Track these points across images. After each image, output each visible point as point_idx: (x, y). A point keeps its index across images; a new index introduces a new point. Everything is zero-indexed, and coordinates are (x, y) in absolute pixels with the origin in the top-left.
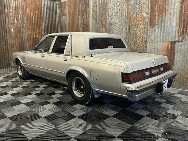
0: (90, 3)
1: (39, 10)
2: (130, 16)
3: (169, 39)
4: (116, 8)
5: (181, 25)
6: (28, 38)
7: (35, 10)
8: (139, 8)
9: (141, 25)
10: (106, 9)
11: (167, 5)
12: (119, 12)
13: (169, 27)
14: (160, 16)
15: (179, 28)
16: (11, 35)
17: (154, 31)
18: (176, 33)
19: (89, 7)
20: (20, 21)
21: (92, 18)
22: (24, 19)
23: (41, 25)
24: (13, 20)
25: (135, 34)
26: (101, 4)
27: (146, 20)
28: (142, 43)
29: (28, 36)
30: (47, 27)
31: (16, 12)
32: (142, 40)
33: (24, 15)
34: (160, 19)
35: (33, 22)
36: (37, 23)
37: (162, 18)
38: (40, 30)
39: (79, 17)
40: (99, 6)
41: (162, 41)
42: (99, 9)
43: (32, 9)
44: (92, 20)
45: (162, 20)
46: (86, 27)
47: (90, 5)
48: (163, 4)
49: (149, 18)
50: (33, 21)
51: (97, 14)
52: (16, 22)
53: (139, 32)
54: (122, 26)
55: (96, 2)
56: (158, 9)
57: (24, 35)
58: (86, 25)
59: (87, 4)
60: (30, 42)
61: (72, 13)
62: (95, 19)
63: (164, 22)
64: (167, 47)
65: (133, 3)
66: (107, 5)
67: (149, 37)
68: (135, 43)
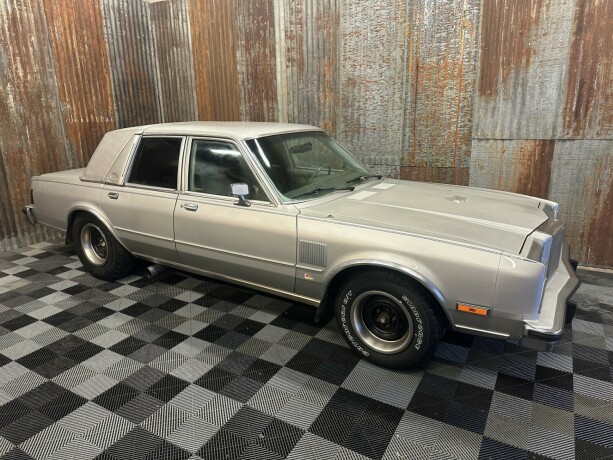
0: (276, 12)
1: (94, 26)
2: (417, 61)
3: (535, 132)
4: (369, 35)
5: (574, 95)
6: (66, 126)
7: (82, 28)
8: (446, 39)
9: (451, 89)
10: (336, 36)
11: (533, 38)
12: (382, 48)
13: (536, 98)
14: (513, 66)
15: (567, 104)
16: (8, 119)
17: (494, 109)
18: (556, 116)
19: (272, 25)
20: (36, 68)
21: (284, 59)
22: (47, 59)
23: (104, 79)
24: (10, 65)
25: (434, 117)
26: (318, 19)
27: (470, 78)
28: (455, 141)
29: (65, 118)
30: (122, 84)
31: (17, 37)
32: (456, 133)
33: (45, 48)
34: (513, 75)
35: (77, 69)
36: (91, 73)
37: (517, 73)
38: (101, 95)
39: (238, 54)
40: (309, 25)
41: (515, 136)
42: (310, 33)
43: (70, 26)
44: (287, 67)
45: (516, 79)
46: (262, 87)
47: (276, 18)
48: (521, 34)
49: (479, 71)
50: (76, 65)
51: (304, 48)
52: (21, 74)
53: (447, 111)
54: (391, 89)
55: (299, 12)
56: (505, 48)
57: (52, 117)
58: (266, 81)
59: (265, 14)
60: (73, 139)
61: (209, 39)
62: (297, 62)
63: (524, 85)
64: (530, 155)
65: (426, 22)
66: (337, 22)
67: (478, 125)
68: (432, 141)
